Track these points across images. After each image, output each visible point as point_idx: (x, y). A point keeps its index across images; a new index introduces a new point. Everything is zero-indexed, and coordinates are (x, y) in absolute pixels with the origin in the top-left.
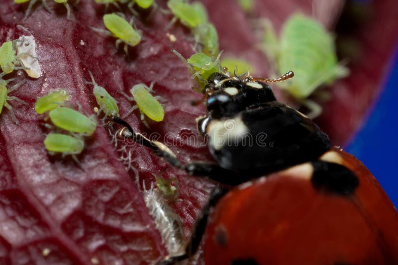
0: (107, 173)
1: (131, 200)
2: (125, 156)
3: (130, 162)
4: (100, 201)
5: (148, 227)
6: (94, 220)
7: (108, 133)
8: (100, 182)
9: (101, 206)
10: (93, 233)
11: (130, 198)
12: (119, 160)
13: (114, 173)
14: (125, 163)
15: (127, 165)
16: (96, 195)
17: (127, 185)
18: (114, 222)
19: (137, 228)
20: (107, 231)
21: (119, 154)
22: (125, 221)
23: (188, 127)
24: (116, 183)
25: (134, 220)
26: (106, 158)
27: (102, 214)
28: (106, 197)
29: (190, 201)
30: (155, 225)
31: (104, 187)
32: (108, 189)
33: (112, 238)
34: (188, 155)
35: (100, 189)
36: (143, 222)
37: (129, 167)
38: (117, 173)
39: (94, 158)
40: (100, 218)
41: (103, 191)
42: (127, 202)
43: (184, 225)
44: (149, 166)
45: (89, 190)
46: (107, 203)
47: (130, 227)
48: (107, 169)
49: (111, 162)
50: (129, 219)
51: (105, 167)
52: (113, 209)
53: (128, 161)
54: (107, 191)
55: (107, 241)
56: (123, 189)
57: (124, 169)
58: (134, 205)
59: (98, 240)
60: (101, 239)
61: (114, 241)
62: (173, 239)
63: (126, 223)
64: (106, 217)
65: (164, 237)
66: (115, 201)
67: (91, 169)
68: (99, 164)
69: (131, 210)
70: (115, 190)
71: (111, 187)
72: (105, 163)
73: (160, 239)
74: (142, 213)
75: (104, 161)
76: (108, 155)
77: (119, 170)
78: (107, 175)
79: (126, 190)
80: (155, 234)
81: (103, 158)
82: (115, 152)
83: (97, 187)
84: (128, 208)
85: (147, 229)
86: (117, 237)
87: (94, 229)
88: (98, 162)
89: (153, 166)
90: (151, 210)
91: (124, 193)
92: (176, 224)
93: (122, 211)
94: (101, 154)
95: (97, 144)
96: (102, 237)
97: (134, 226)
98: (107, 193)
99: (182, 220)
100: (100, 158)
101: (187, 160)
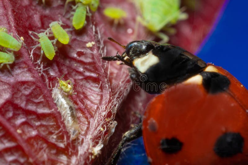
0: (27, 77)
1: (43, 94)
2: (39, 67)
3: (42, 70)
4: (23, 95)
5: (53, 110)
6: (19, 106)
7: (29, 53)
8: (23, 83)
9: (24, 98)
10: (19, 114)
11: (42, 93)
12: (35, 69)
13: (32, 77)
14: (38, 71)
15: (40, 72)
16: (21, 91)
17: (40, 84)
18: (31, 107)
19: (46, 111)
20: (28, 113)
21: (36, 65)
22: (38, 107)
23: (82, 49)
24: (34, 83)
25: (44, 106)
26: (26, 68)
27: (24, 103)
28: (27, 92)
29: (82, 95)
30: (57, 109)
31: (26, 86)
32: (28, 87)
33: (30, 117)
34: (82, 67)
35: (23, 87)
36: (50, 107)
37: (41, 73)
38: (34, 77)
39: (20, 68)
40: (23, 105)
41: (25, 88)
42: (40, 95)
43: (77, 110)
44: (56, 73)
45: (16, 87)
46: (27, 96)
47: (42, 110)
48: (27, 75)
49: (30, 70)
50: (41, 105)
51: (27, 73)
52: (31, 99)
53: (41, 69)
54: (28, 88)
55: (27, 119)
56: (37, 87)
57: (38, 74)
58: (44, 97)
59: (21, 118)
60: (24, 118)
61: (32, 119)
62: (70, 118)
63: (39, 108)
64: (26, 105)
65: (63, 117)
66: (32, 95)
67: (17, 75)
68: (23, 72)
69: (43, 100)
70: (34, 87)
71: (30, 86)
72: (27, 71)
73: (61, 117)
74: (49, 102)
75: (26, 69)
76: (28, 66)
77: (35, 75)
78: (27, 78)
79: (40, 88)
80: (57, 115)
81: (25, 68)
82: (33, 64)
83: (21, 85)
84: (41, 99)
85: (52, 111)
86: (34, 117)
87: (20, 112)
88: (22, 70)
89: (59, 73)
90: (55, 100)
91: (38, 89)
92: (71, 108)
93: (36, 101)
94: (24, 66)
95: (21, 60)
96: (24, 117)
97: (44, 109)
98: (27, 90)
99: (76, 106)
100: (23, 68)
101: (81, 69)
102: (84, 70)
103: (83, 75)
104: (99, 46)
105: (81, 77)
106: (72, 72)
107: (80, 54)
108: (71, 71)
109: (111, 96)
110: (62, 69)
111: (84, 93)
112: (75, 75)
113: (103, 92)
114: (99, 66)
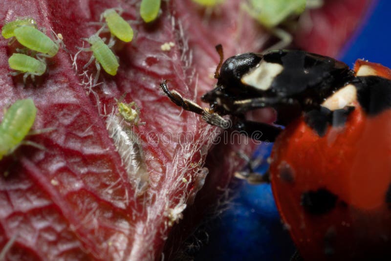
0: (68, 97)
1: (92, 123)
2: (87, 81)
3: (91, 87)
4: (60, 125)
5: (108, 149)
6: (54, 143)
7: (70, 59)
8: (62, 106)
9: (62, 130)
10: (54, 156)
11: (90, 122)
12: (80, 84)
13: (75, 97)
14: (85, 88)
15: (88, 90)
16: (57, 119)
17: (88, 109)
18: (74, 145)
19: (97, 150)
20: (68, 153)
21: (80, 79)
22: (85, 144)
23: (154, 54)
24: (78, 107)
25: (94, 143)
26: (67, 82)
27: (63, 137)
28: (67, 121)
29: (154, 126)
30: (115, 147)
31: (65, 111)
32: (69, 112)
33: (72, 160)
34: (154, 81)
35: (62, 113)
36: (103, 145)
37: (90, 92)
38: (78, 97)
39: (56, 82)
40: (60, 140)
41: (64, 115)
42: (87, 125)
43: (145, 149)
44: (113, 91)
45: (50, 113)
46: (68, 127)
47: (91, 150)
48: (68, 93)
49: (72, 87)
50: (90, 142)
51: (67, 91)
52: (74, 132)
53: (89, 85)
54: (68, 114)
55: (67, 163)
56: (83, 112)
57: (85, 93)
58: (94, 128)
59: (58, 162)
60: (62, 161)
61: (75, 163)
62: (134, 162)
63: (86, 146)
64: (66, 140)
65: (124, 160)
66: (76, 125)
67: (52, 93)
68: (60, 88)
69: (91, 133)
70: (78, 113)
71: (72, 111)
72: (67, 87)
73: (120, 160)
74: (102, 136)
75: (65, 85)
76: (70, 80)
77: (80, 94)
78: (67, 99)
79: (87, 114)
80: (114, 156)
81: (64, 82)
82: (76, 76)
83: (58, 110)
84: (88, 131)
85: (107, 151)
86: (78, 160)
87: (55, 152)
88: (60, 86)
89: (117, 91)
90: (111, 134)
91: (84, 116)
92: (136, 146)
93: (82, 135)
94: (62, 79)
95: (59, 70)
96: (62, 159)
97: (94, 148)
98: (67, 117)
99: (144, 144)
100: (61, 83)
101: (153, 86)
102: (157, 88)
103: (156, 95)
104: (182, 48)
105: (152, 98)
106: (139, 90)
107: (151, 61)
108: (137, 88)
109: (199, 129)
110: (123, 86)
111: (157, 124)
112: (144, 94)
113: (187, 122)
114: (180, 80)
